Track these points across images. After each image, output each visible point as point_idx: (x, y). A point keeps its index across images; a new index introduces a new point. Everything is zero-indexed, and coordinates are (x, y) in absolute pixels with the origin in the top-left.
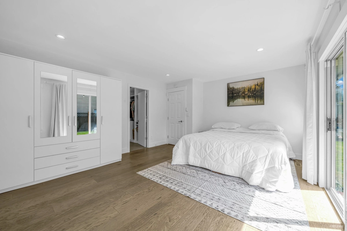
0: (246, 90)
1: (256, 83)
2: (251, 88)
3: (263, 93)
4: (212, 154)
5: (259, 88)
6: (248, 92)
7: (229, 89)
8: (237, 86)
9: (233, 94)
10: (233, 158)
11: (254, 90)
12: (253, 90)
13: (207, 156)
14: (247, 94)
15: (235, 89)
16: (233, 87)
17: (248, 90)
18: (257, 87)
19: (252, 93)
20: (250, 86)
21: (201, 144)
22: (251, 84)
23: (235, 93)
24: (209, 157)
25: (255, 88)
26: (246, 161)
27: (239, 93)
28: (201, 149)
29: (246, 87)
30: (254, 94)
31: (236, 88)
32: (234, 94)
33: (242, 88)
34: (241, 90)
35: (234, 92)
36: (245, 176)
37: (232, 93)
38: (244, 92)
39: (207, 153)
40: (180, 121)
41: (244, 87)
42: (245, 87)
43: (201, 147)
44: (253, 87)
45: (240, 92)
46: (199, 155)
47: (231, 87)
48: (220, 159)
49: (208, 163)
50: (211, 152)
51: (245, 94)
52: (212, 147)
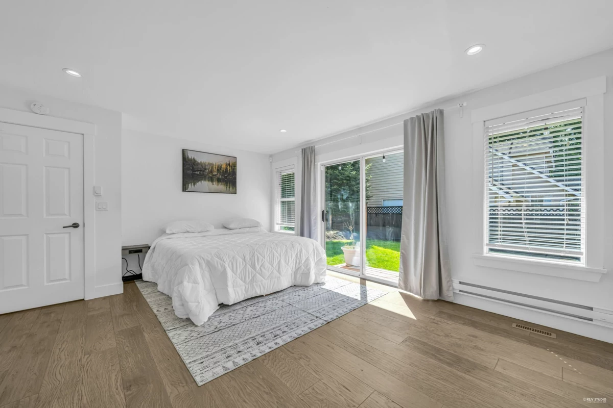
0: (214, 168)
1: (228, 163)
2: (221, 167)
3: (235, 178)
4: (264, 268)
5: (231, 170)
6: (217, 173)
7: (187, 160)
8: (201, 159)
9: (193, 170)
10: (288, 264)
11: (225, 170)
12: (223, 171)
13: (257, 274)
14: (215, 175)
15: (198, 164)
16: (194, 158)
17: (218, 169)
18: (229, 168)
19: (222, 176)
20: (219, 163)
21: (244, 260)
22: (223, 162)
23: (198, 171)
24: (260, 276)
25: (227, 169)
26: (300, 261)
27: (203, 171)
28: (245, 267)
29: (215, 164)
30: (224, 177)
31: (199, 161)
32: (195, 171)
33: (208, 164)
34: (207, 167)
35: (195, 167)
36: (301, 280)
37: (191, 168)
38: (211, 172)
39: (256, 271)
40: (71, 224)
41: (211, 162)
42: (213, 164)
43: (244, 264)
44: (224, 167)
45: (205, 169)
46: (242, 280)
47: (190, 157)
48: (275, 272)
49: (260, 286)
50: (261, 266)
51: (213, 175)
52: (263, 259)
